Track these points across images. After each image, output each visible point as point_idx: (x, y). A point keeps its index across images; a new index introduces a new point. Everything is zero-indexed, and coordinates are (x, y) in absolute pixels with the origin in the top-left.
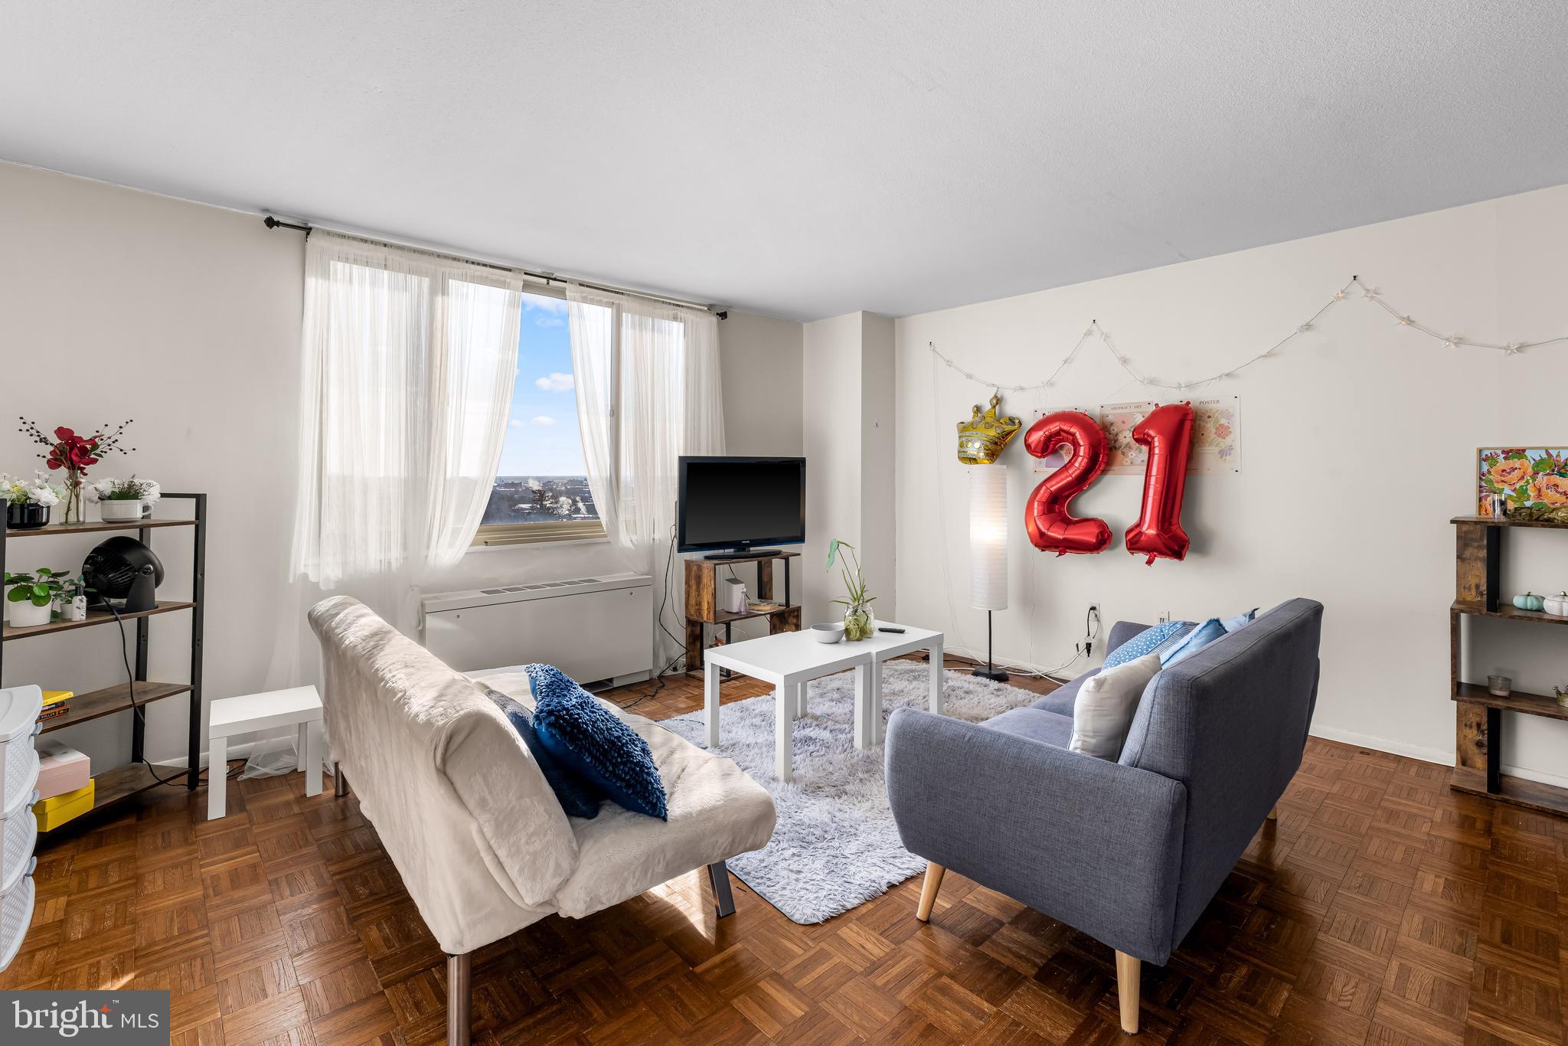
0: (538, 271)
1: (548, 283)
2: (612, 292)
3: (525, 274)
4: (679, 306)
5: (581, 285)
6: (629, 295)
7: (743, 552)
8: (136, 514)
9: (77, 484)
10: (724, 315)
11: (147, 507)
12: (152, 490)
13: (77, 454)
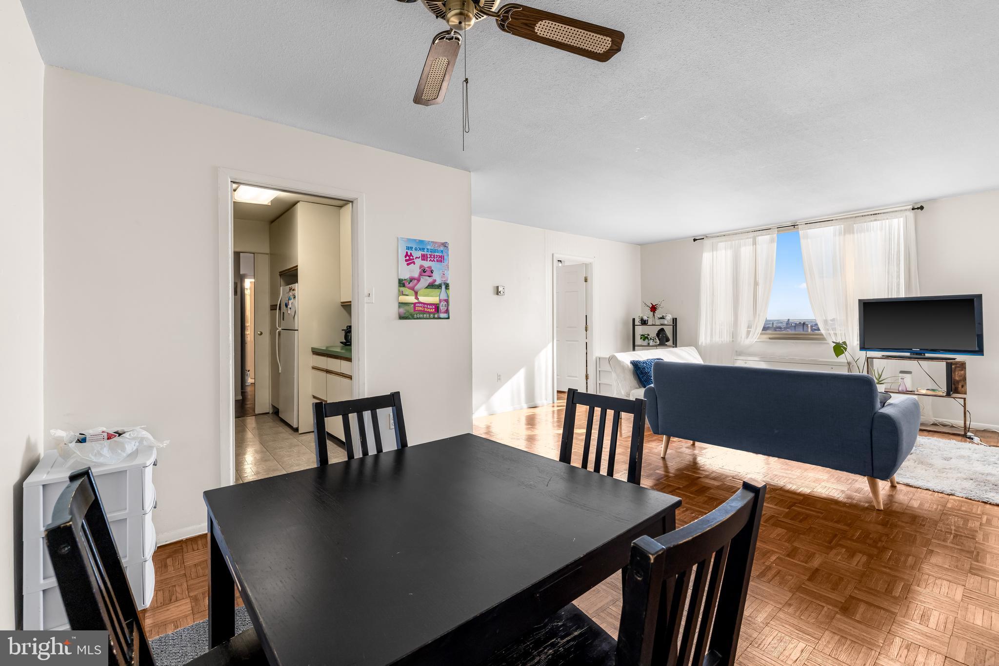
0: (790, 224)
1: (795, 228)
3: (777, 228)
5: (806, 224)
7: (918, 356)
8: (666, 323)
9: (654, 315)
10: (922, 208)
11: (668, 321)
12: (669, 317)
13: (653, 309)
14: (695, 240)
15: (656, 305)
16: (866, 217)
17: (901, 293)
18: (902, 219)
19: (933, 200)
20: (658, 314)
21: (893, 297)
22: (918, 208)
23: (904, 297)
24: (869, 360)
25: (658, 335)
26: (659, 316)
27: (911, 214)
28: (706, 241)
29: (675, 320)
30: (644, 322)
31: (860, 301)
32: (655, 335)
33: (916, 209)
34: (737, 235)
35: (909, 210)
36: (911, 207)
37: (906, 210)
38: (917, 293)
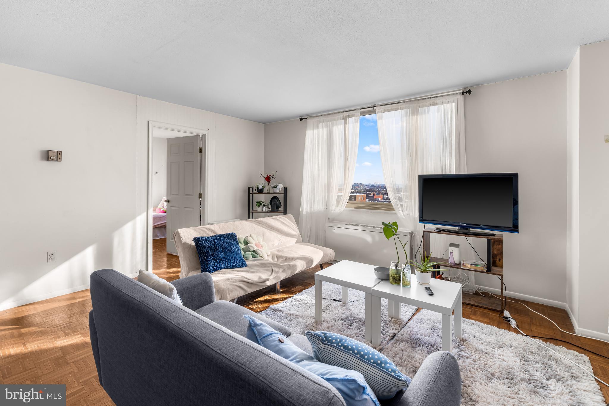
0: (370, 106)
1: (373, 109)
2: (395, 103)
3: (360, 109)
4: (434, 97)
5: (381, 106)
6: (404, 102)
7: (465, 231)
8: (278, 191)
9: (269, 185)
10: (469, 92)
11: (279, 190)
12: (280, 186)
13: (268, 179)
14: (301, 119)
15: (270, 175)
16: (426, 100)
17: (452, 170)
18: (454, 104)
19: (478, 85)
20: (272, 184)
21: (446, 174)
22: (467, 92)
23: (454, 173)
24: (426, 234)
25: (271, 202)
26: (272, 185)
27: (461, 97)
28: (309, 121)
29: (285, 189)
30: (260, 191)
31: (420, 176)
32: (269, 202)
33: (465, 93)
34: (331, 115)
35: (460, 93)
36: (461, 91)
37: (457, 94)
38: (465, 171)
